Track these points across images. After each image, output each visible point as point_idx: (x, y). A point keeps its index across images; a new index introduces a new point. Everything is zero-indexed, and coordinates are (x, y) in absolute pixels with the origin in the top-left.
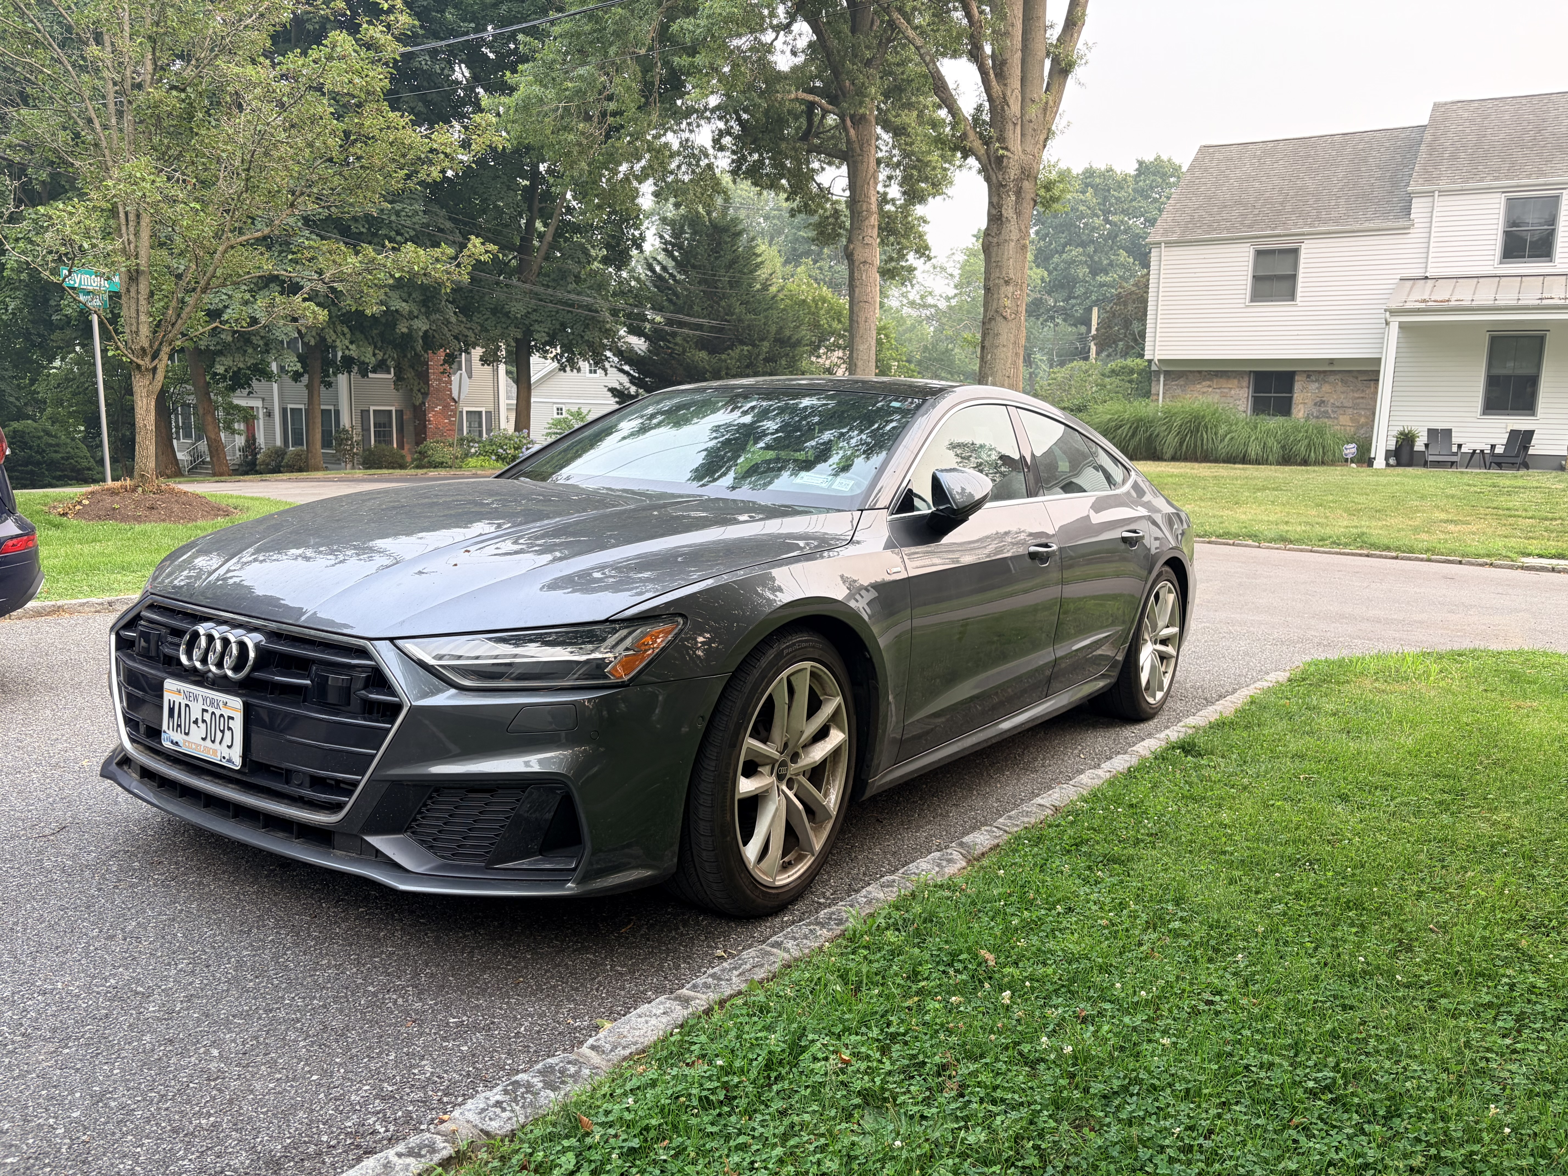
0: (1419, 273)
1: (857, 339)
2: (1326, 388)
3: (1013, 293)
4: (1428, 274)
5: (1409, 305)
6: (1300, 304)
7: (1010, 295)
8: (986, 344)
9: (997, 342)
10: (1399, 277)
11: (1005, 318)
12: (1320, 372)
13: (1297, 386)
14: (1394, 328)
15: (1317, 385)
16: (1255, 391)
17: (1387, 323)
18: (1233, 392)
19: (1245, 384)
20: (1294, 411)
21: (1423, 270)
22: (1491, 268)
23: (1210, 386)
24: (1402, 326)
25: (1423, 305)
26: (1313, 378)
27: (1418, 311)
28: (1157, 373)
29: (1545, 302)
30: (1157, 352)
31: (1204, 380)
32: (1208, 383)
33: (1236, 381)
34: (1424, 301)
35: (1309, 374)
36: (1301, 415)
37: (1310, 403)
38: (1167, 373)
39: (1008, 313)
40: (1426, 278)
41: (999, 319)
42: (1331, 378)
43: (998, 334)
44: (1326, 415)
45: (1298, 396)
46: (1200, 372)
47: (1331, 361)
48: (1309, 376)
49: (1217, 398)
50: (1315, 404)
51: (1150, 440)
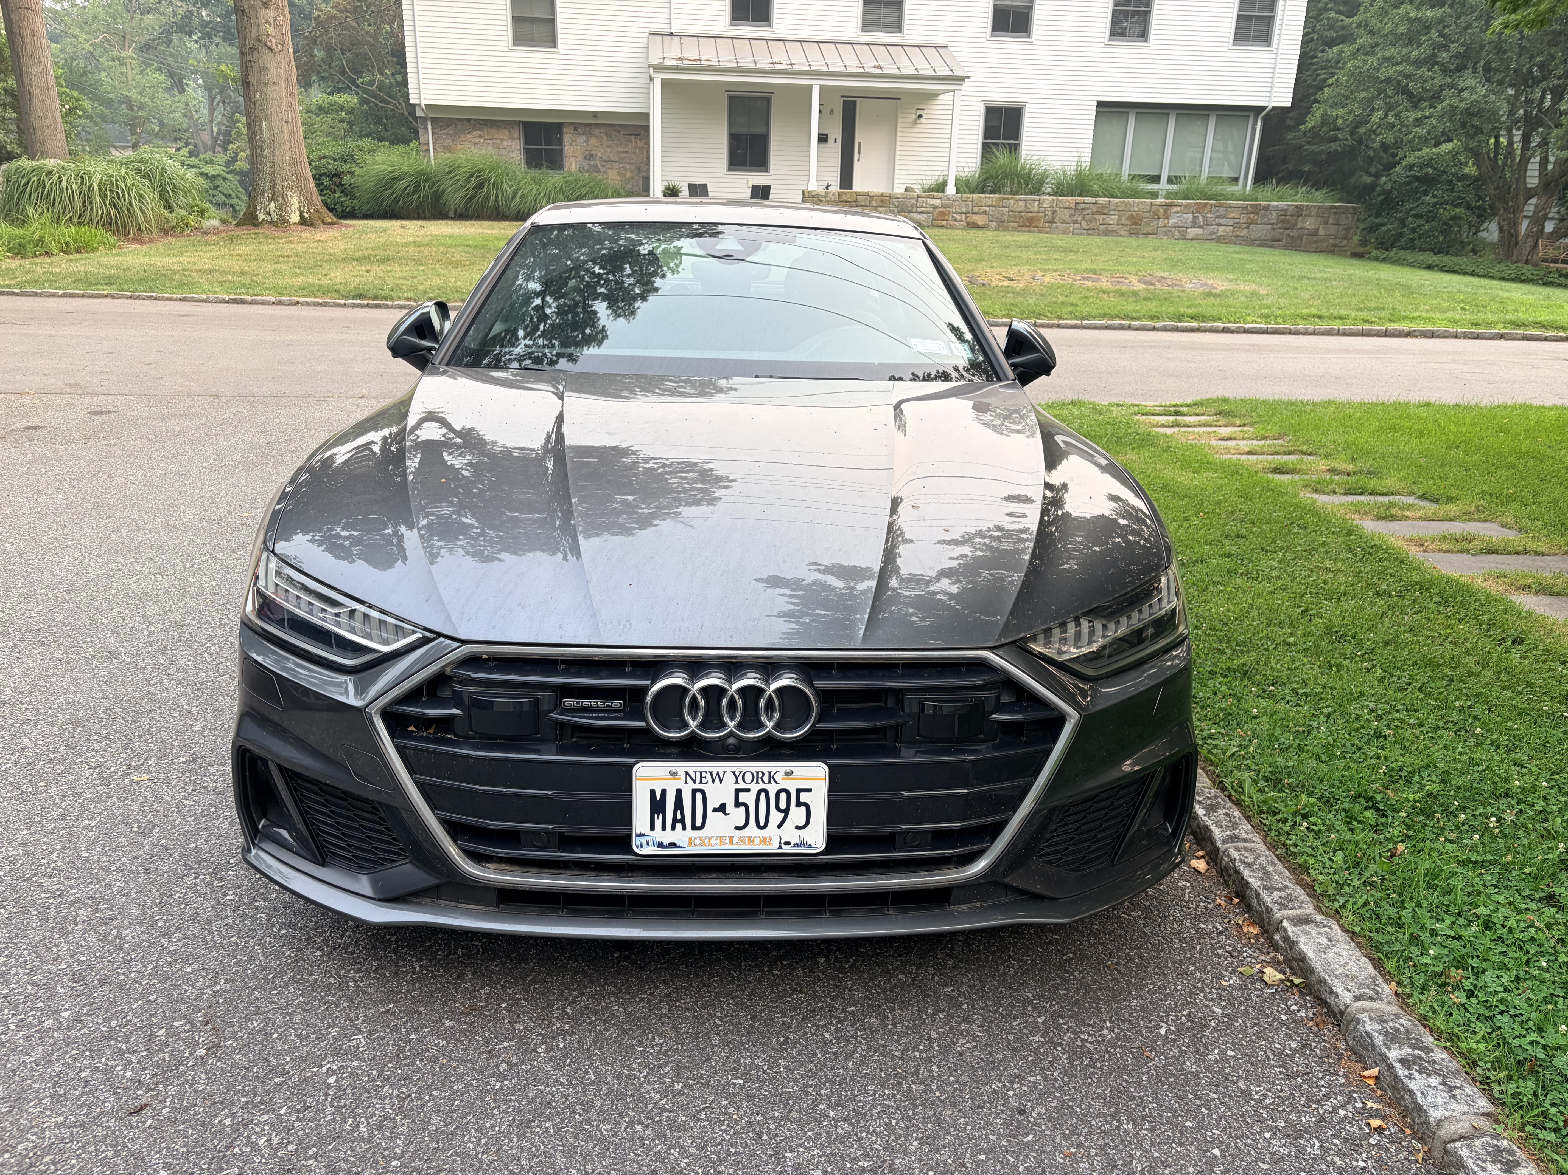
0: (664, 28)
1: (25, 59)
2: (593, 141)
3: (275, 19)
4: (672, 31)
5: (668, 62)
6: (562, 52)
7: (272, 21)
8: (251, 79)
9: (264, 79)
10: (647, 31)
11: (270, 49)
12: (586, 125)
13: (567, 139)
14: (658, 84)
15: (584, 138)
16: (526, 143)
17: (651, 79)
18: (505, 143)
19: (516, 135)
20: (566, 165)
21: (667, 26)
22: (723, 29)
23: (481, 137)
24: (665, 83)
25: (679, 63)
26: (580, 130)
27: (677, 69)
28: (424, 119)
29: (777, 66)
30: (423, 96)
31: (474, 130)
32: (479, 133)
33: (506, 132)
34: (679, 59)
35: (576, 126)
36: (573, 168)
37: (581, 157)
38: (434, 120)
39: (273, 43)
40: (672, 34)
41: (263, 49)
42: (596, 132)
43: (265, 69)
44: (596, 169)
45: (568, 149)
46: (469, 120)
47: (595, 114)
48: (576, 129)
49: (490, 150)
50: (585, 158)
51: (437, 196)
